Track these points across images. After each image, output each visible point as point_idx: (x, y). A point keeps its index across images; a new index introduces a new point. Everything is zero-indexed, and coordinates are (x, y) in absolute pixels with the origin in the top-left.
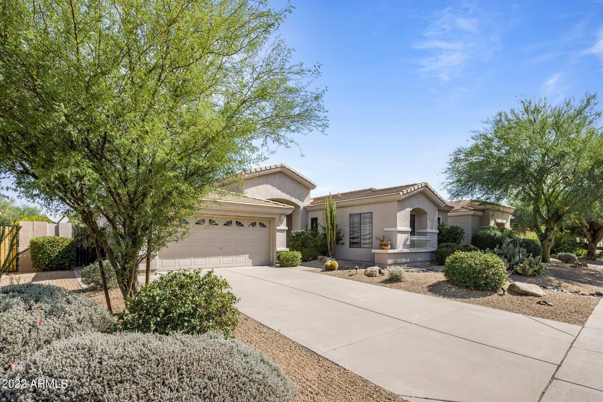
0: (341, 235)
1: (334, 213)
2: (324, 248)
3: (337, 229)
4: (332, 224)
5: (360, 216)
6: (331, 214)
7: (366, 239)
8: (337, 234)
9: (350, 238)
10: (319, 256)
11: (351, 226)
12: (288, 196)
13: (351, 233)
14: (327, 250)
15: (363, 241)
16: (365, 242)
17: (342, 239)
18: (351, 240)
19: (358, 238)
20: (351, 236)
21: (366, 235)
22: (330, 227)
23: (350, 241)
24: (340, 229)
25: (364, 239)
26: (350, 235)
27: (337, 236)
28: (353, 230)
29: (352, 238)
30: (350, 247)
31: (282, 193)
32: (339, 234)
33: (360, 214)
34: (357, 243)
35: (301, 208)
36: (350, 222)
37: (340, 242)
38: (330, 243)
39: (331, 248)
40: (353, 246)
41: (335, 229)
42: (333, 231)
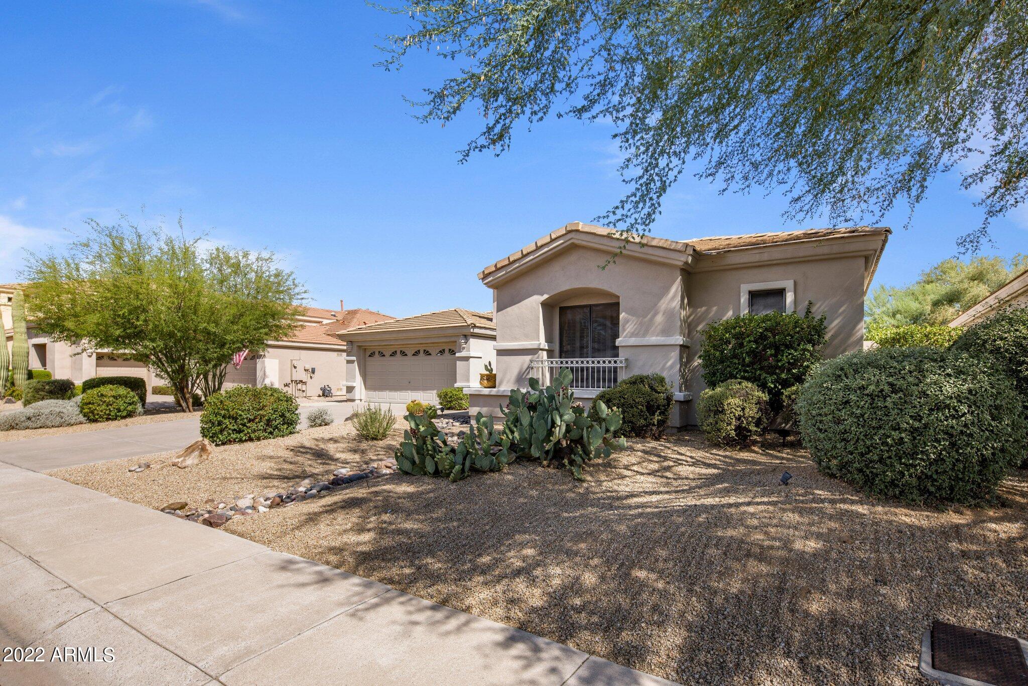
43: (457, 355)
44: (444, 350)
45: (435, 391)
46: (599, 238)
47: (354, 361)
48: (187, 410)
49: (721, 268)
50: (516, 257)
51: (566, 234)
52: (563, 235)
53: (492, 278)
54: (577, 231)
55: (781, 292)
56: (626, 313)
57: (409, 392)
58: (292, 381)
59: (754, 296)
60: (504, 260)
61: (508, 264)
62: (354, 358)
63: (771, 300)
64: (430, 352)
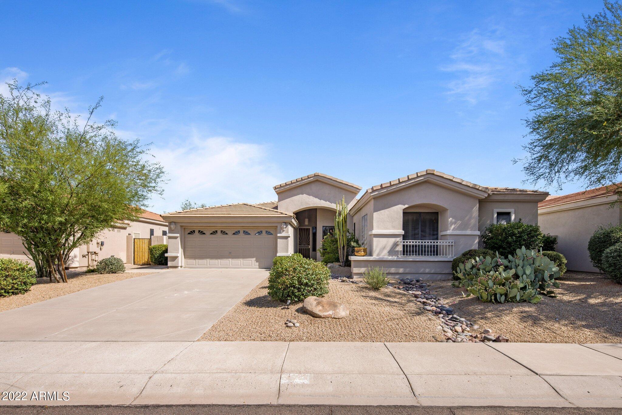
43: (279, 235)
44: (261, 232)
45: (255, 259)
46: (445, 179)
47: (177, 237)
48: (61, 280)
49: (491, 201)
50: (395, 183)
51: (426, 175)
52: (424, 175)
53: (377, 193)
54: (433, 174)
55: (508, 214)
56: (453, 218)
57: (230, 260)
58: (88, 252)
59: (499, 214)
60: (387, 183)
61: (389, 186)
62: (178, 235)
63: (505, 217)
64: (249, 232)
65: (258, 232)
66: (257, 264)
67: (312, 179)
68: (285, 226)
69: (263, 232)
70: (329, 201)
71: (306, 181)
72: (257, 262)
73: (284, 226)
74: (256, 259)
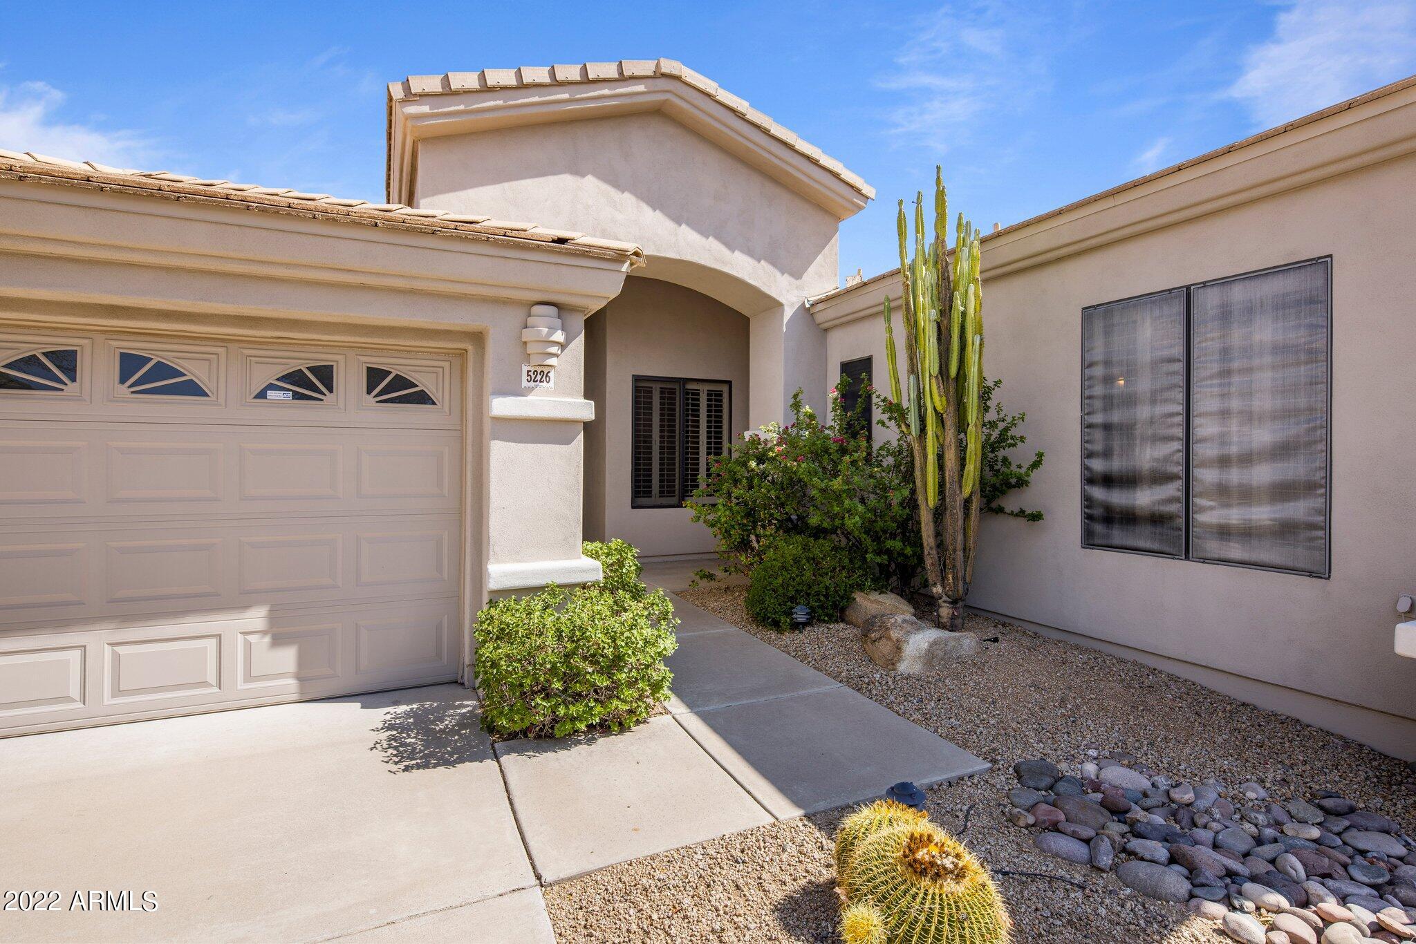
0: (1020, 456)
1: (970, 299)
2: (896, 544)
3: (991, 416)
4: (954, 382)
5: (1178, 307)
6: (946, 310)
7: (1246, 495)
8: (990, 446)
9: (1090, 479)
10: (859, 597)
11: (1098, 390)
12: (712, 243)
13: (1098, 447)
14: (921, 560)
15: (1209, 514)
16: (1235, 515)
17: (1022, 483)
18: (1098, 493)
19: (1160, 478)
20: (1098, 465)
21: (1247, 459)
22: (936, 399)
23: (1088, 501)
24: (1010, 412)
25: (1223, 492)
26: (1088, 455)
27: (988, 464)
28: (1116, 417)
29: (1108, 481)
30: (1089, 540)
31: (670, 224)
32: (1001, 453)
33: (1188, 294)
34: (1157, 519)
35: (788, 313)
36: (1087, 365)
37: (1011, 502)
38: (939, 514)
39: (940, 545)
40: (1118, 535)
41: (972, 416)
42: (962, 426)
43: (501, 406)
44: (325, 375)
45: (257, 617)
64: (194, 371)
65: (295, 379)
66: (287, 657)
67: (640, 88)
68: (559, 336)
69: (339, 379)
70: (718, 237)
71: (606, 92)
72: (278, 641)
73: (552, 329)
74: (273, 619)
